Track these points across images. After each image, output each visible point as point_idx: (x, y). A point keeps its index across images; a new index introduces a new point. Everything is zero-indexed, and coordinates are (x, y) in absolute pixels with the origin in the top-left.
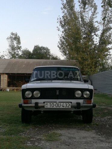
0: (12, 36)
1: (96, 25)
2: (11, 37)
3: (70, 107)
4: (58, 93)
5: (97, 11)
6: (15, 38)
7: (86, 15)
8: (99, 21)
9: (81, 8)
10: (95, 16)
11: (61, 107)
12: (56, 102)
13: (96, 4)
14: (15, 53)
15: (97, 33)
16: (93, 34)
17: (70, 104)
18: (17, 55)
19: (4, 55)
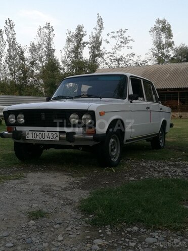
0: (157, 25)
2: (155, 28)
3: (58, 140)
4: (43, 118)
6: (163, 29)
11: (46, 139)
12: (44, 131)
14: (163, 54)
17: (58, 135)
18: (167, 57)
19: (147, 59)
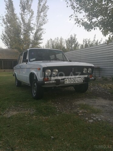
1: (32, 26)
3: (82, 82)
5: (33, 16)
7: (25, 17)
8: (34, 23)
9: (22, 11)
10: (32, 19)
11: (77, 82)
13: (33, 10)
15: (33, 31)
16: (30, 32)
